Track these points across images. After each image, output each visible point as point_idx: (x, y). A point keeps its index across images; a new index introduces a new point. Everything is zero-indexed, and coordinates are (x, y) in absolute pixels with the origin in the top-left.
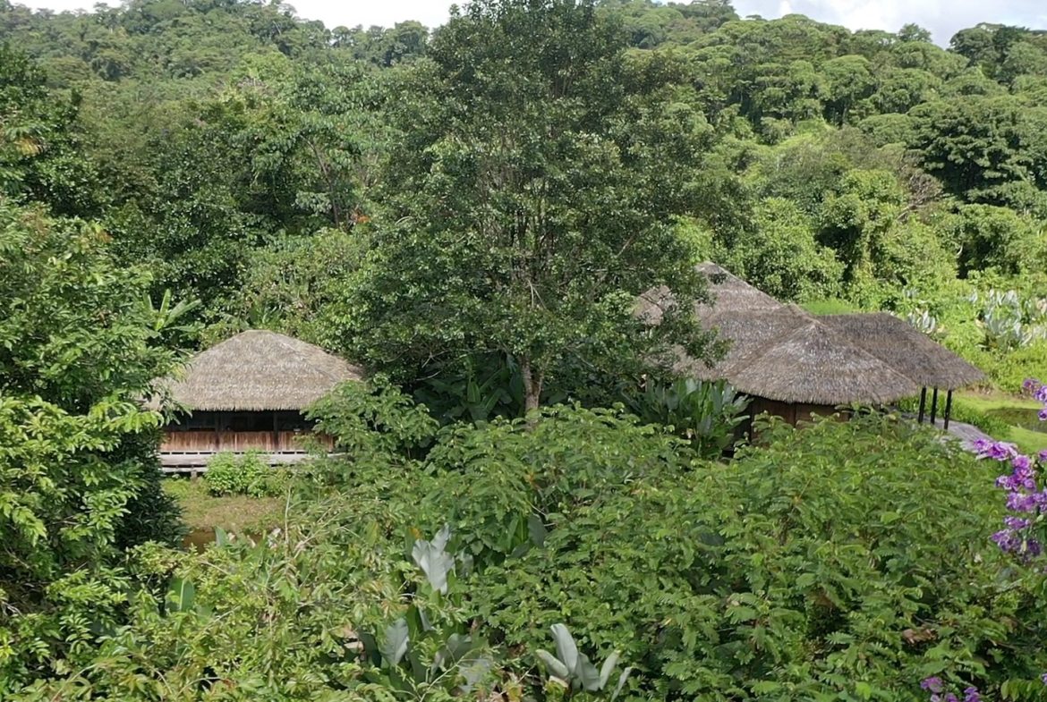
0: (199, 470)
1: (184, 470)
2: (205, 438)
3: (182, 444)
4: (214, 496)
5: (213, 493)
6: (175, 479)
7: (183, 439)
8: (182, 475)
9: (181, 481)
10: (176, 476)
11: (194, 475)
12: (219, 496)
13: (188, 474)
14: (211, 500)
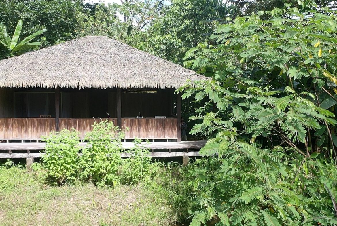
0: (37, 155)
1: (18, 156)
2: (44, 124)
3: (20, 131)
4: (53, 185)
5: (52, 181)
6: (9, 167)
7: (21, 126)
8: (16, 161)
9: (13, 168)
10: (9, 163)
11: (30, 161)
12: (59, 185)
13: (23, 161)
14: (50, 190)
